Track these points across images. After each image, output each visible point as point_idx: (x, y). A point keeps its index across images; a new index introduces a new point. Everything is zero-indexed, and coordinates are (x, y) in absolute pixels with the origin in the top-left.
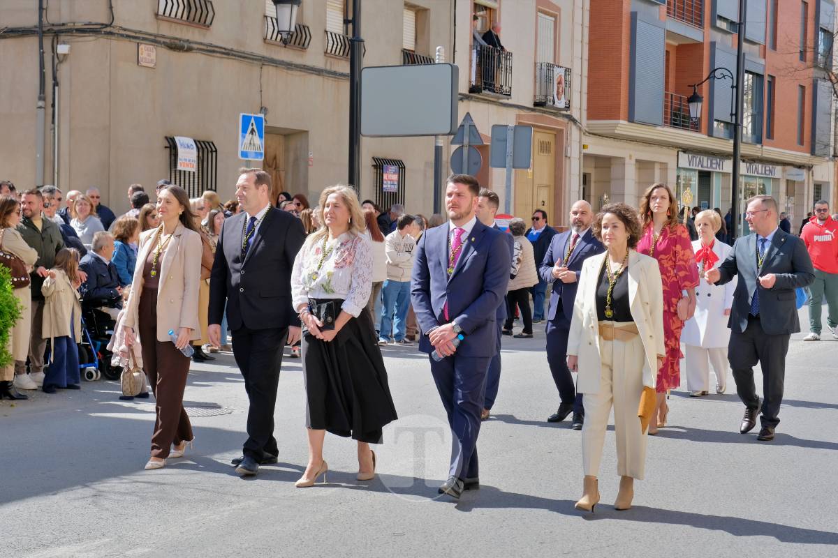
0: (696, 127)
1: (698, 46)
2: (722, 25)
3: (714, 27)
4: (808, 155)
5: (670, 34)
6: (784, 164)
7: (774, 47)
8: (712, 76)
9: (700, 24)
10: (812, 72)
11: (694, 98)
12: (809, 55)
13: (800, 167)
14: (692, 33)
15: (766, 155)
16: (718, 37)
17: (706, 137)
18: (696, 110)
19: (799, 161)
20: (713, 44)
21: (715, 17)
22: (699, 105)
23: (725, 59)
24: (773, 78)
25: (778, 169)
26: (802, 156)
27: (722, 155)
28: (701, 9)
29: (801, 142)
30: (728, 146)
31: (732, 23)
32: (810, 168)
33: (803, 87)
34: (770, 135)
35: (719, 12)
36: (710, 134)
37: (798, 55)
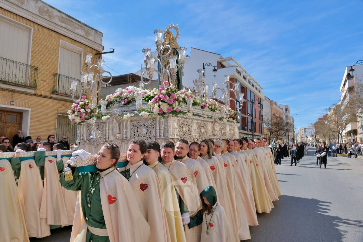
0: (245, 130)
1: (245, 118)
2: (248, 114)
3: (248, 115)
4: (261, 134)
5: (242, 116)
6: (257, 136)
7: (255, 118)
8: (248, 123)
9: (246, 114)
10: (261, 122)
11: (246, 126)
12: (260, 119)
13: (259, 136)
14: (245, 116)
15: (255, 134)
16: (248, 116)
17: (247, 132)
18: (246, 128)
19: (259, 135)
20: (247, 118)
21: (247, 113)
22: (247, 127)
23: (249, 120)
24: (255, 122)
25: (256, 136)
26: (260, 134)
27: (249, 134)
28: (245, 112)
29: (260, 132)
30: (252, 133)
31: (250, 114)
32: (260, 136)
33: (259, 124)
34: (256, 131)
35: (248, 113)
36: (248, 131)
37: (258, 119)
